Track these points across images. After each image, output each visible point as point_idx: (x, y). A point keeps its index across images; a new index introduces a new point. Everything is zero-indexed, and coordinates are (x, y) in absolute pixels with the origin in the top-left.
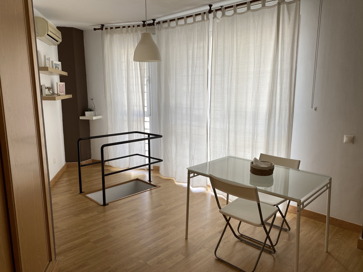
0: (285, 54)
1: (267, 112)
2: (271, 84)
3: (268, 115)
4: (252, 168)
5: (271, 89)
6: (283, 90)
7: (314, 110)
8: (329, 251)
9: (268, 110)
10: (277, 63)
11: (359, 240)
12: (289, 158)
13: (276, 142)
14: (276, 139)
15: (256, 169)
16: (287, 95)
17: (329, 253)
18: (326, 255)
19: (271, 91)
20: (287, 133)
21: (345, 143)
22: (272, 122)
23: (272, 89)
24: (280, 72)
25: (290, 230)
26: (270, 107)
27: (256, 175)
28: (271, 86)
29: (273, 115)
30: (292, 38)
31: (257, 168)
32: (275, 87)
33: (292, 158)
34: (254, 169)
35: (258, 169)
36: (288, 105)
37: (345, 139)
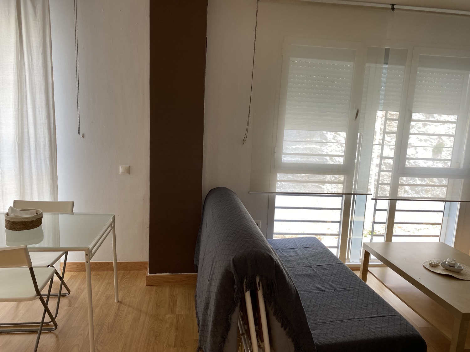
0: (35, 60)
1: (15, 141)
2: (17, 101)
3: (17, 145)
4: (9, 221)
5: (17, 107)
6: (37, 110)
7: (81, 137)
8: (120, 300)
9: (16, 138)
10: (24, 71)
11: (147, 277)
12: (56, 201)
13: (35, 182)
14: (34, 177)
15: (15, 222)
16: (43, 117)
17: (120, 302)
18: (117, 306)
19: (18, 110)
20: (49, 168)
21: (121, 174)
22: (26, 154)
23: (20, 107)
24: (29, 84)
25: (69, 294)
26: (19, 133)
27: (17, 230)
28: (17, 103)
29: (26, 144)
30: (42, 40)
31: (17, 221)
32: (25, 105)
33: (61, 199)
34: (12, 222)
35: (19, 221)
36: (47, 130)
37: (121, 170)
